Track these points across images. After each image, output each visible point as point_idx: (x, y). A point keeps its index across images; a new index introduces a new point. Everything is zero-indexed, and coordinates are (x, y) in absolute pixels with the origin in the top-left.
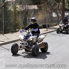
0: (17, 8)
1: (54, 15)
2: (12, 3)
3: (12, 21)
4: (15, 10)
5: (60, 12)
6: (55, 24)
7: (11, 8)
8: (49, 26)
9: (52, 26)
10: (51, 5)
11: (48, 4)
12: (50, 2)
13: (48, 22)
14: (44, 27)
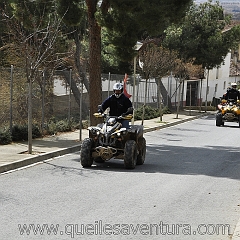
1: (60, 88)
5: (83, 76)
6: (63, 123)
8: (37, 134)
9: (50, 133)
10: (44, 47)
11: (32, 42)
12: (40, 36)
13: (35, 115)
14: (19, 136)
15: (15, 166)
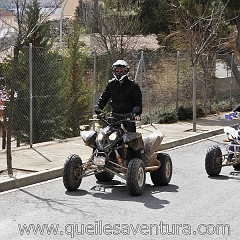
0: (83, 45)
1: (222, 71)
2: (64, 29)
3: (62, 94)
4: (75, 54)
6: (225, 104)
7: (58, 47)
8: (201, 114)
9: (213, 113)
10: (208, 33)
11: (197, 29)
12: (205, 22)
13: (199, 97)
14: (184, 115)
15: (181, 142)
